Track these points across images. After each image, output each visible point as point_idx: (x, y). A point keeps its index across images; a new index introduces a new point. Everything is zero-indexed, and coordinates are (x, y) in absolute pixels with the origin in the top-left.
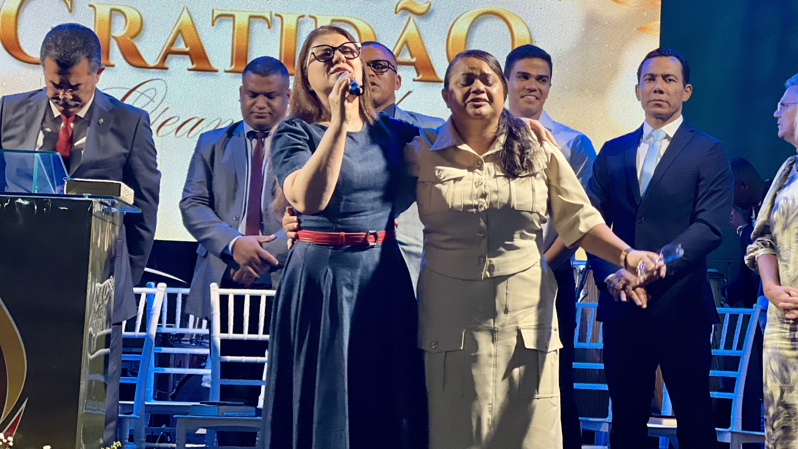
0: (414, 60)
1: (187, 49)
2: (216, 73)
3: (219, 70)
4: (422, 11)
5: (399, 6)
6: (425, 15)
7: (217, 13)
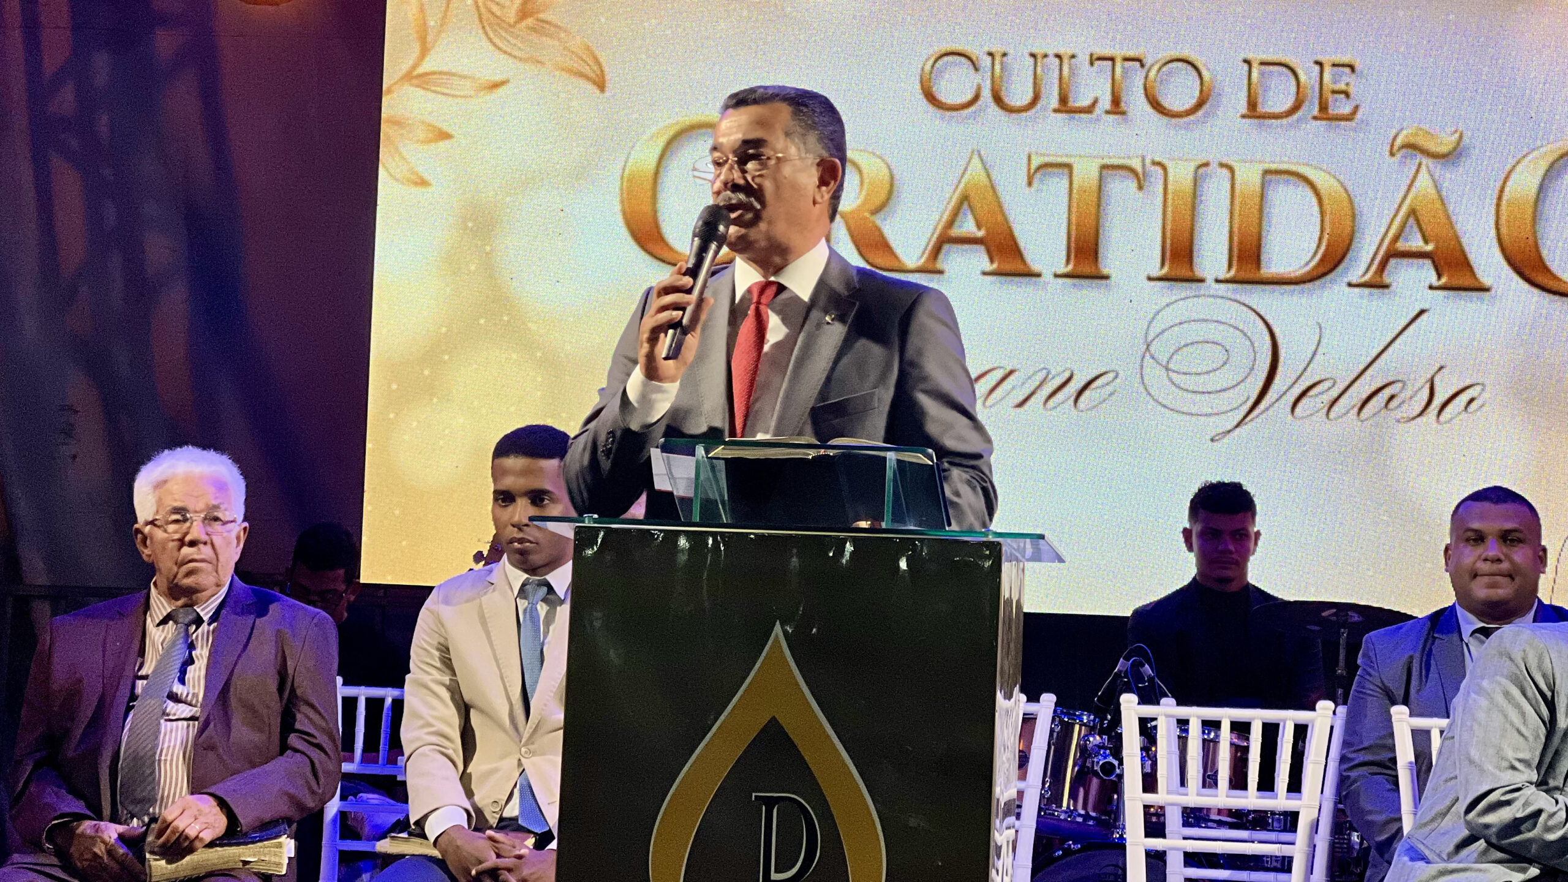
0: (1429, 248)
1: (980, 234)
2: (1038, 279)
3: (1044, 272)
4: (1444, 149)
5: (1399, 141)
6: (1450, 157)
7: (1036, 162)
